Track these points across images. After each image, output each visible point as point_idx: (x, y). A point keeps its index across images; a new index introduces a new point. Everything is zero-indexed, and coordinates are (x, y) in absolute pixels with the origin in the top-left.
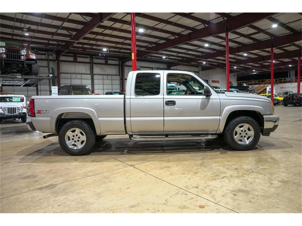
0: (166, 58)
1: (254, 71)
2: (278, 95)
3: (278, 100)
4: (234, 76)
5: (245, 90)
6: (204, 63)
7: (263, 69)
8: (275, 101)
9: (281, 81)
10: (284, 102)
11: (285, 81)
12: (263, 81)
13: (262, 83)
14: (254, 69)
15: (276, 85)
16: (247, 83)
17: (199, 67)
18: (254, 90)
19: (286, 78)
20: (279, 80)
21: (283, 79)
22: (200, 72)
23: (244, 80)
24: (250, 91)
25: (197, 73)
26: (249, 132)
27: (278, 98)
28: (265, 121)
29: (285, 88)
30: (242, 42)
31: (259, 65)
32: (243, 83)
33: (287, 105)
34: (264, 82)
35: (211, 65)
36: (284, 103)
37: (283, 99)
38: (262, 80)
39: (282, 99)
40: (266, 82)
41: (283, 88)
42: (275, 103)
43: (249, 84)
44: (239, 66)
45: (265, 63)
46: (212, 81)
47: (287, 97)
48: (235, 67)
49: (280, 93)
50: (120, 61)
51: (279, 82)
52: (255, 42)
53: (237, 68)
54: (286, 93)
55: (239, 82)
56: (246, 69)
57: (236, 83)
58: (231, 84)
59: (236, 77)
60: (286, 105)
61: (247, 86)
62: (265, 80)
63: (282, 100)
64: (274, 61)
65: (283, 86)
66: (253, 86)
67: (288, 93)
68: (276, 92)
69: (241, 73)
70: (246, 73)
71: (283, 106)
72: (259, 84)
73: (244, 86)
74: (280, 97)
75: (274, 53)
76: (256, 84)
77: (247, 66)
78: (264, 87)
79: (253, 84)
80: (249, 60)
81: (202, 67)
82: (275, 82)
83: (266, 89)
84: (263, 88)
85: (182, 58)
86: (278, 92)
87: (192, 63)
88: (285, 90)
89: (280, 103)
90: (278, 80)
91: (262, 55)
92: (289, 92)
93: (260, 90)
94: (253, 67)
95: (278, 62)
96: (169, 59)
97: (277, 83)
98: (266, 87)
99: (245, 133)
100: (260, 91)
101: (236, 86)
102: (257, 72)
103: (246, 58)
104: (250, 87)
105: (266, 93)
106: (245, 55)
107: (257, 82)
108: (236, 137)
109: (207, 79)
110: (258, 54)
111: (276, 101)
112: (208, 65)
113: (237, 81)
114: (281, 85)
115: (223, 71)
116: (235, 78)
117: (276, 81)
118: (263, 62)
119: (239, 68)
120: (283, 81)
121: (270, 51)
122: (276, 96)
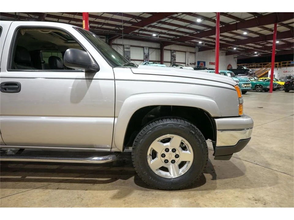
0: (157, 36)
1: (256, 53)
2: (279, 79)
3: (279, 85)
4: (234, 58)
5: (244, 74)
6: (200, 42)
7: (266, 51)
8: (274, 86)
9: (285, 64)
10: (285, 87)
11: (289, 64)
12: (266, 64)
13: (263, 66)
14: (256, 51)
15: (279, 69)
16: (248, 66)
17: (196, 47)
18: (255, 74)
19: (291, 61)
20: (283, 63)
21: (287, 62)
22: (197, 53)
23: (245, 63)
24: (250, 74)
25: (193, 54)
26: (184, 152)
27: (280, 83)
28: (217, 130)
29: (289, 72)
30: (240, 17)
31: (261, 47)
32: (244, 65)
33: (289, 91)
34: (266, 66)
35: (208, 45)
36: (285, 89)
37: (285, 84)
38: (264, 63)
39: (283, 83)
40: (268, 65)
41: (286, 72)
42: (274, 88)
43: (250, 68)
44: (239, 47)
45: (267, 44)
46: (210, 63)
47: (290, 82)
48: (235, 49)
49: (283, 78)
50: (107, 39)
51: (283, 65)
52: (256, 17)
53: (237, 50)
54: (290, 77)
55: (239, 65)
56: (247, 51)
57: (236, 66)
58: (230, 67)
59: (236, 59)
60: (287, 91)
61: (247, 69)
62: (267, 63)
63: (283, 85)
64: (277, 42)
65: (286, 70)
66: (254, 69)
67: (292, 78)
68: (279, 76)
69: (241, 55)
70: (247, 55)
71: (284, 91)
72: (261, 67)
73: (244, 69)
74: (282, 81)
75: (278, 32)
76: (257, 67)
77: (248, 47)
78: (266, 71)
79: (254, 67)
80: (250, 40)
81: (199, 48)
82: (278, 66)
83: (267, 73)
84: (264, 72)
85: (174, 37)
86: (281, 76)
87: (186, 42)
88: (288, 74)
89: (280, 88)
90: (281, 64)
91: (263, 35)
92: (292, 76)
93: (262, 73)
94: (255, 48)
95: (283, 43)
96: (160, 37)
97: (280, 67)
98: (267, 71)
99: (174, 154)
100: (262, 75)
101: (236, 68)
102: (259, 54)
103: (246, 37)
104: (250, 70)
105: (267, 77)
106: (245, 33)
107: (259, 65)
108: (153, 161)
109: (204, 61)
110: (259, 32)
111: (276, 86)
112: (204, 45)
113: (237, 64)
114: (285, 69)
115: (222, 53)
116: (235, 61)
117: (280, 64)
118: (265, 43)
119: (239, 49)
120: (287, 64)
121: (273, 29)
122: (277, 80)
